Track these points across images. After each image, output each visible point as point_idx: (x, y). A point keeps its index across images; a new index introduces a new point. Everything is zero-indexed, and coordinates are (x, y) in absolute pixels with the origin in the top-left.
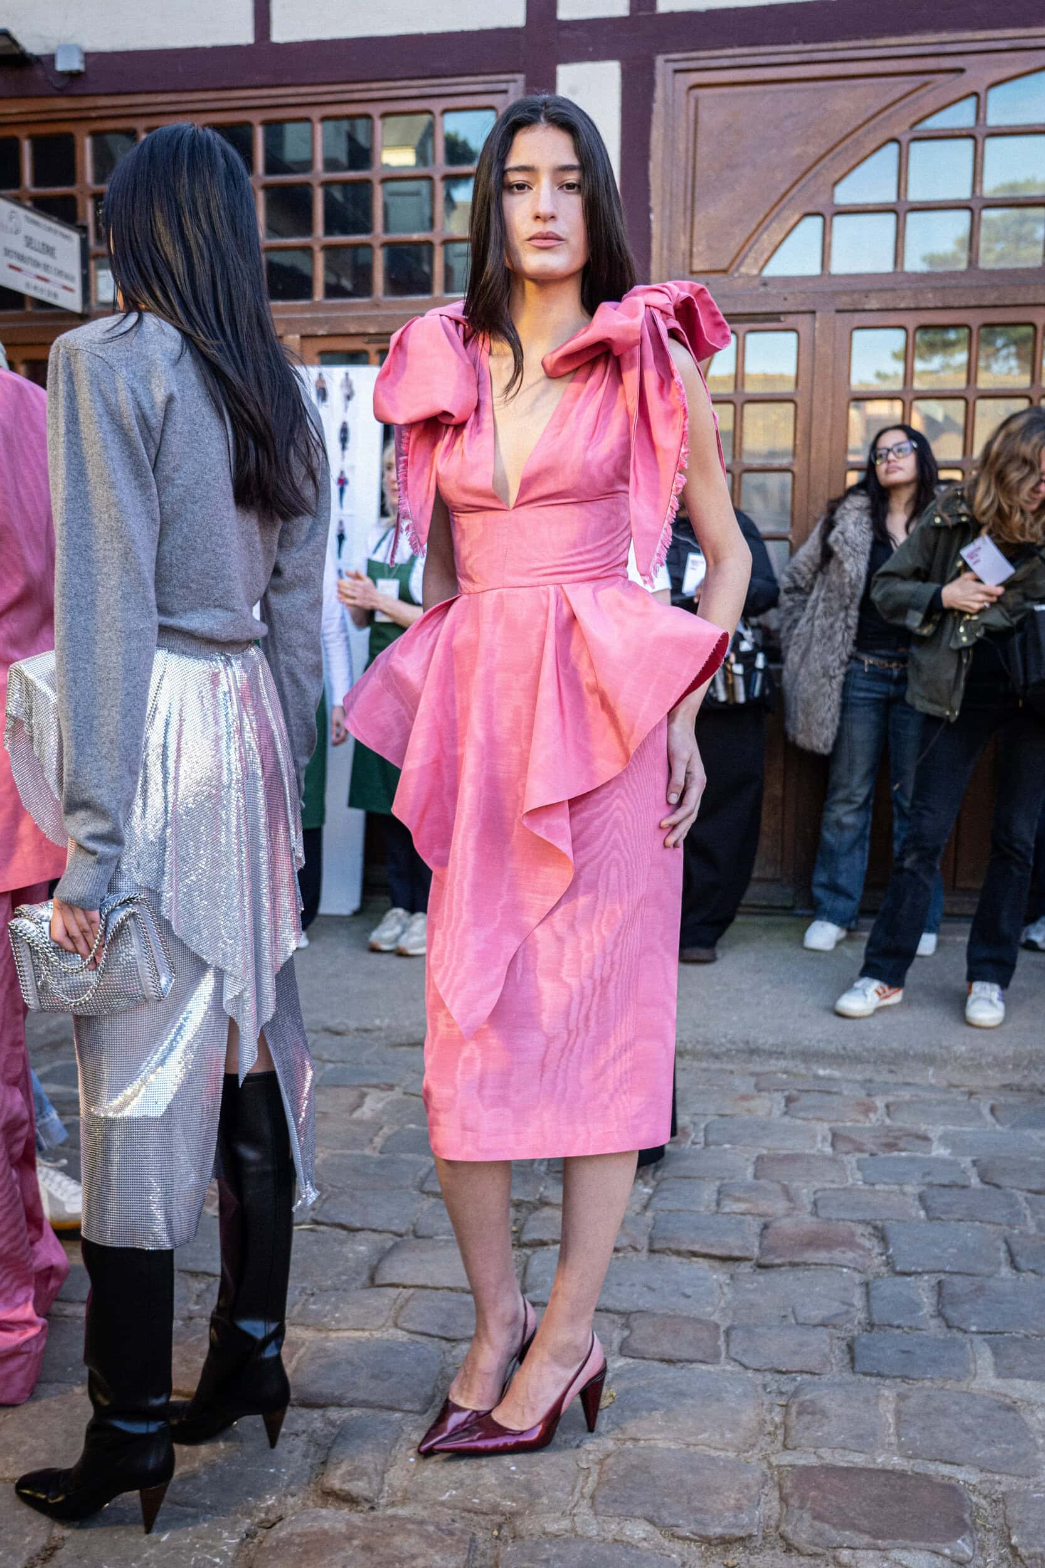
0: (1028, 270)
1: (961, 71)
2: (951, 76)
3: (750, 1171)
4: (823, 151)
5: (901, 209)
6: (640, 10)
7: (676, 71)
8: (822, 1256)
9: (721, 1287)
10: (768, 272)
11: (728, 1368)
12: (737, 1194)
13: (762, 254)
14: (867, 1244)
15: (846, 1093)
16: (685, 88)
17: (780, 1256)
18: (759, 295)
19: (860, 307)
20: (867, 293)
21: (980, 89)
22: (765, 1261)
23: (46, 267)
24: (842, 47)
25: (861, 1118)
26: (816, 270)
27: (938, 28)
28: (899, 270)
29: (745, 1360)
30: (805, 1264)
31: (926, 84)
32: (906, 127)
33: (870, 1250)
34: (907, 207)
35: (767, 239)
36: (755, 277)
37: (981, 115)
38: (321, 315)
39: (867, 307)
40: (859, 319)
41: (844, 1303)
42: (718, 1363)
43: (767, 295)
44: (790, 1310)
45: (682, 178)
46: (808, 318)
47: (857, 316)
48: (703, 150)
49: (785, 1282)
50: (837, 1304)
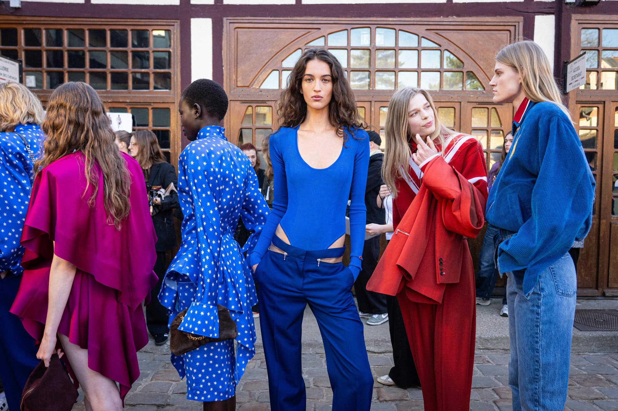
1: (320, 29)
2: (317, 30)
4: (278, 51)
6: (218, 3)
7: (230, 23)
10: (262, 87)
13: (260, 82)
16: (233, 28)
18: (259, 95)
21: (325, 34)
23: (4, 75)
24: (282, 19)
26: (277, 87)
27: (312, 15)
31: (309, 32)
32: (303, 45)
35: (261, 77)
36: (258, 89)
37: (326, 43)
38: (109, 95)
43: (262, 95)
45: (233, 56)
48: (240, 48)
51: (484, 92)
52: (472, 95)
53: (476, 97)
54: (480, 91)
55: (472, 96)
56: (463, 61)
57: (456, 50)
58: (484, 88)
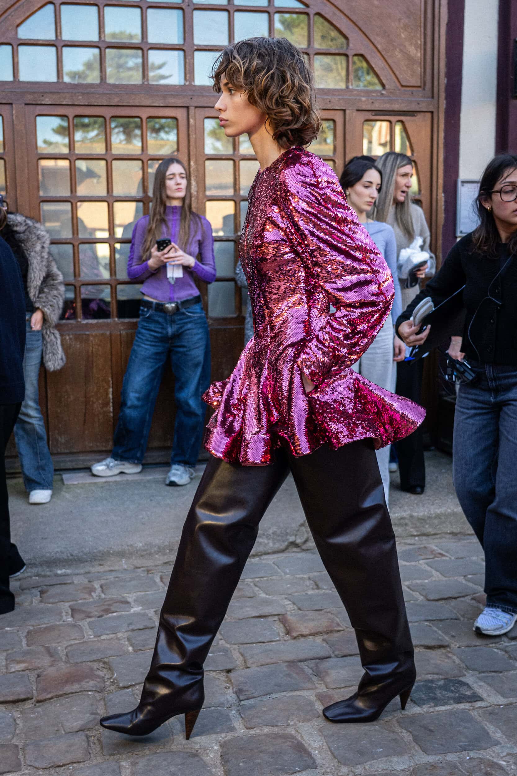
0: (134, 85)
3: (24, 642)
5: (60, 44)
8: (76, 687)
9: (15, 720)
11: (27, 771)
12: (18, 659)
14: (101, 674)
15: (76, 582)
17: (50, 693)
19: (39, 103)
20: (43, 94)
22: (41, 698)
25: (87, 596)
26: (10, 78)
28: (61, 81)
29: (37, 764)
30: (66, 694)
33: (103, 677)
34: (62, 44)
39: (43, 103)
40: (39, 109)
41: (92, 714)
42: (20, 770)
44: (60, 725)
46: (8, 107)
47: (39, 108)
49: (54, 707)
50: (88, 715)
51: (384, 92)
52: (363, 96)
53: (370, 101)
54: (376, 91)
55: (363, 99)
56: (348, 36)
57: (334, 14)
58: (383, 86)
